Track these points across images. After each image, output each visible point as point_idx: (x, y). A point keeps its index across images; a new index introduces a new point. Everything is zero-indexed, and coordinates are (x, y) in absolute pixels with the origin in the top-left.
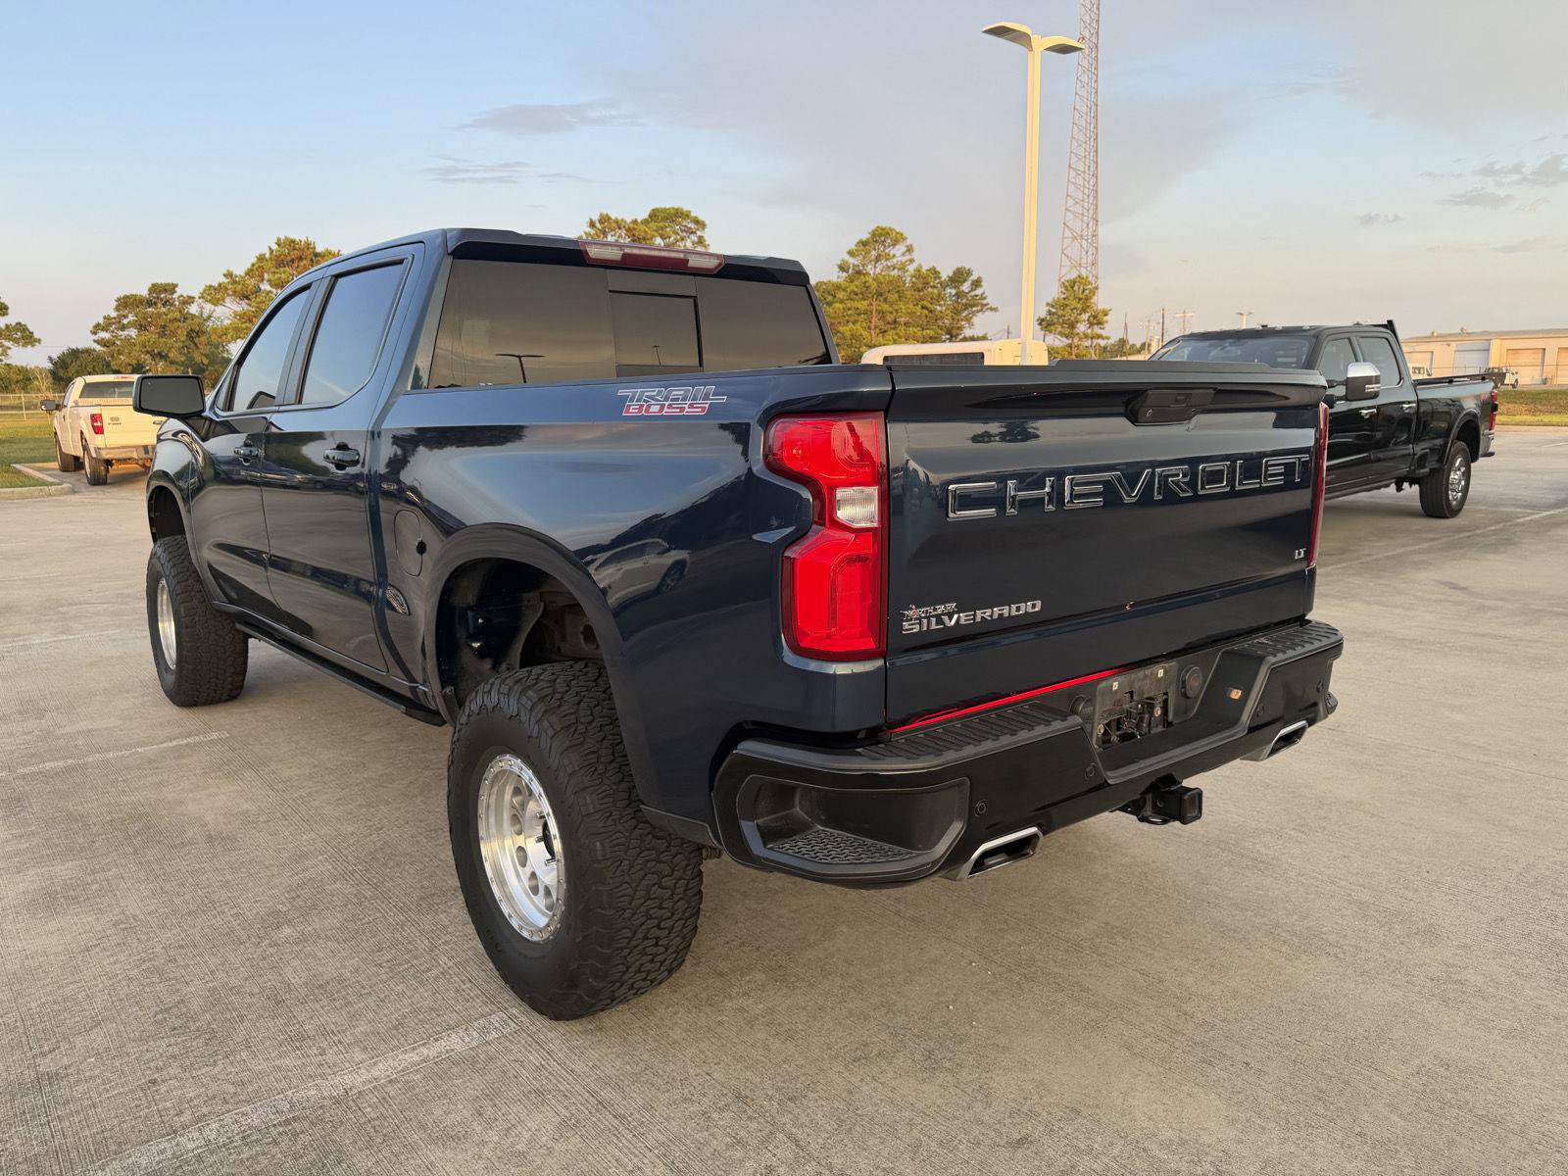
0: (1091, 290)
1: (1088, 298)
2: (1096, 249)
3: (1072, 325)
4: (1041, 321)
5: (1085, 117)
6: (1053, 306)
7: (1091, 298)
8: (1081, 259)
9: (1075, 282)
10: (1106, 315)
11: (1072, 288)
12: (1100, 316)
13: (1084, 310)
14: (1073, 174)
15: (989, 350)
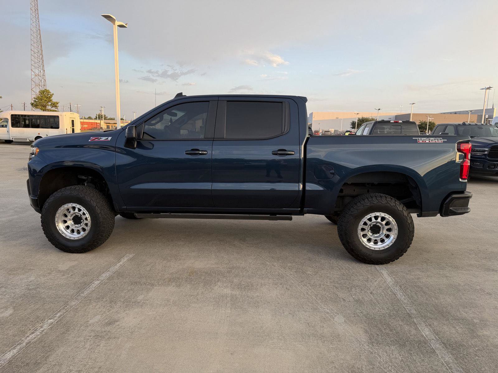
0: (51, 95)
1: (50, 97)
2: (45, 80)
3: (45, 106)
4: (32, 104)
5: (35, 33)
6: (36, 99)
7: (51, 97)
8: (39, 83)
9: (44, 92)
10: (57, 104)
11: (43, 93)
12: (56, 104)
13: (49, 101)
14: (33, 53)
15: (60, 115)
